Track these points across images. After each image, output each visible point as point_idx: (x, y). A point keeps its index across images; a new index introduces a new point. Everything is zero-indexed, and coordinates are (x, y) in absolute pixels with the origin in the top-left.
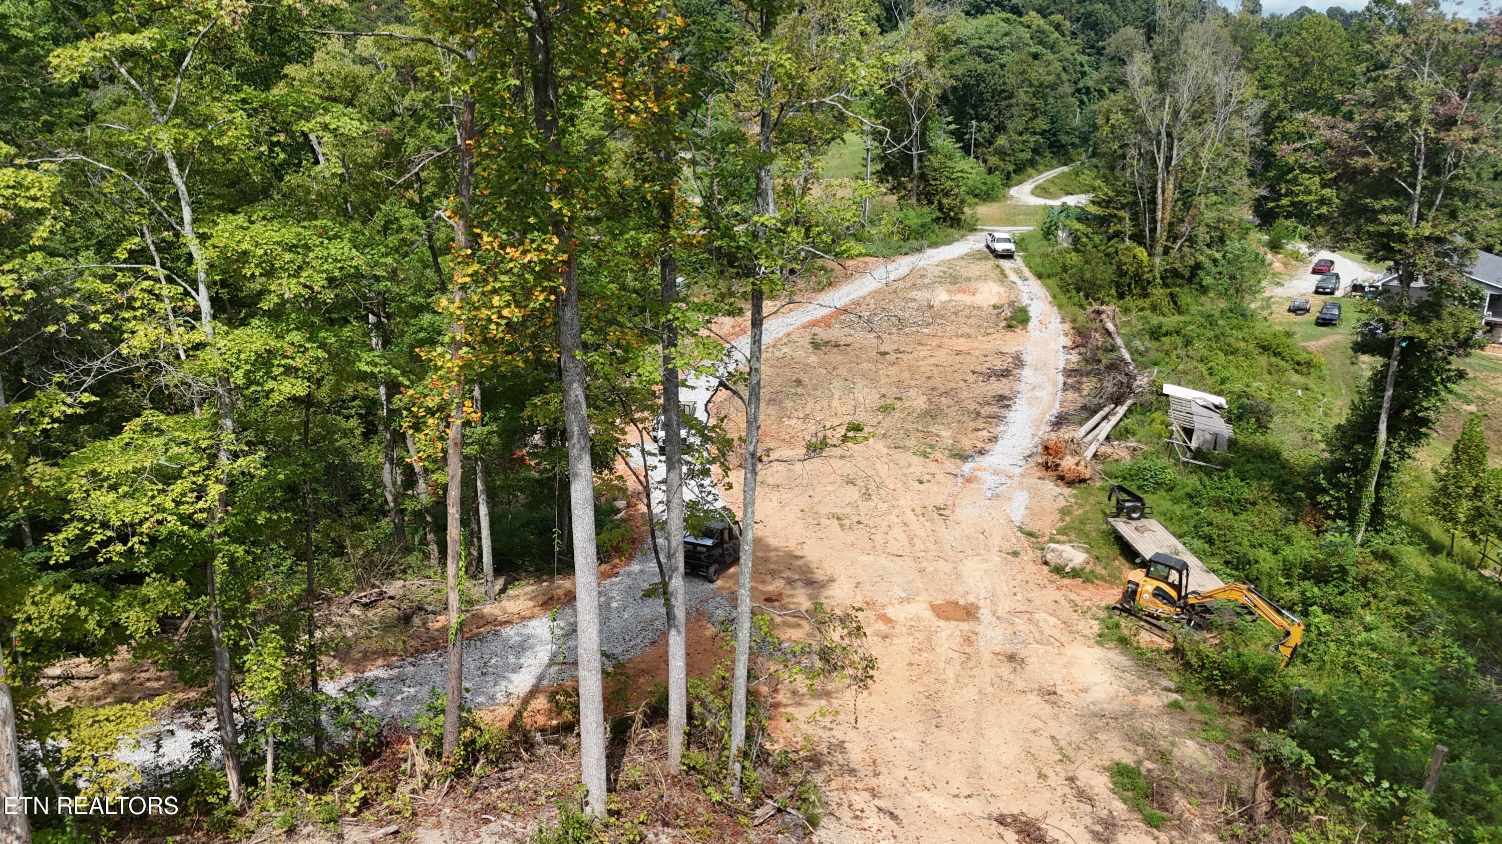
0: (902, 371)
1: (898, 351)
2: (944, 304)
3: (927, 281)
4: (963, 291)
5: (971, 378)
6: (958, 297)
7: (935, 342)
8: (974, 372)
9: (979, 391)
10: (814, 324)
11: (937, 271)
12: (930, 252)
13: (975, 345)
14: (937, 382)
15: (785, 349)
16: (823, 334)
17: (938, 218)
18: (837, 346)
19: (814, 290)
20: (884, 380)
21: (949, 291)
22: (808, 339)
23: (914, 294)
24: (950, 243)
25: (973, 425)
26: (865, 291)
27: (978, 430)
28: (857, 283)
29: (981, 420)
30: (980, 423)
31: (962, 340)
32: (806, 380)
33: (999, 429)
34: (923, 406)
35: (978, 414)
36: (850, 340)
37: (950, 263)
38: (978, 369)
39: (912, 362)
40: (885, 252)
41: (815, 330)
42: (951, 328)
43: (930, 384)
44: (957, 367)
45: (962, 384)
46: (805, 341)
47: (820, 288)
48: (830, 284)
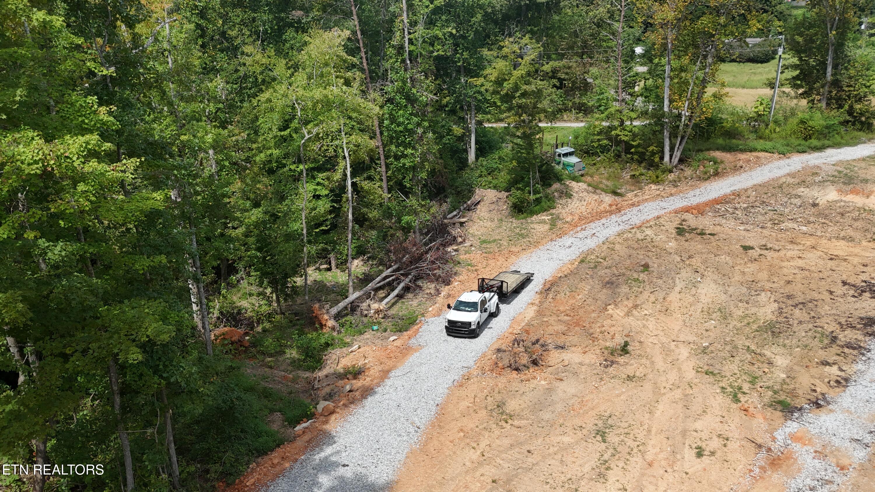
0: (760, 270)
1: (765, 247)
2: (831, 205)
3: (818, 179)
4: (856, 192)
5: (839, 290)
6: (850, 198)
7: (809, 242)
8: (844, 283)
9: (843, 308)
10: (687, 210)
11: (832, 170)
12: (830, 152)
13: (857, 250)
14: (796, 289)
15: (648, 232)
16: (692, 220)
17: (848, 122)
18: (702, 234)
19: (699, 179)
20: (737, 277)
21: (840, 191)
22: (676, 224)
23: (801, 190)
24: (855, 144)
25: (822, 354)
26: (749, 183)
27: (826, 363)
28: (744, 175)
29: (835, 349)
30: (831, 355)
31: (842, 243)
32: (654, 265)
33: (856, 367)
34: (770, 317)
35: (834, 339)
36: (718, 229)
37: (848, 164)
38: (851, 281)
39: (776, 262)
40: (782, 149)
41: (688, 216)
42: (832, 229)
43: (788, 289)
44: (825, 274)
45: (826, 296)
46: (671, 227)
47: (706, 177)
48: (716, 174)
